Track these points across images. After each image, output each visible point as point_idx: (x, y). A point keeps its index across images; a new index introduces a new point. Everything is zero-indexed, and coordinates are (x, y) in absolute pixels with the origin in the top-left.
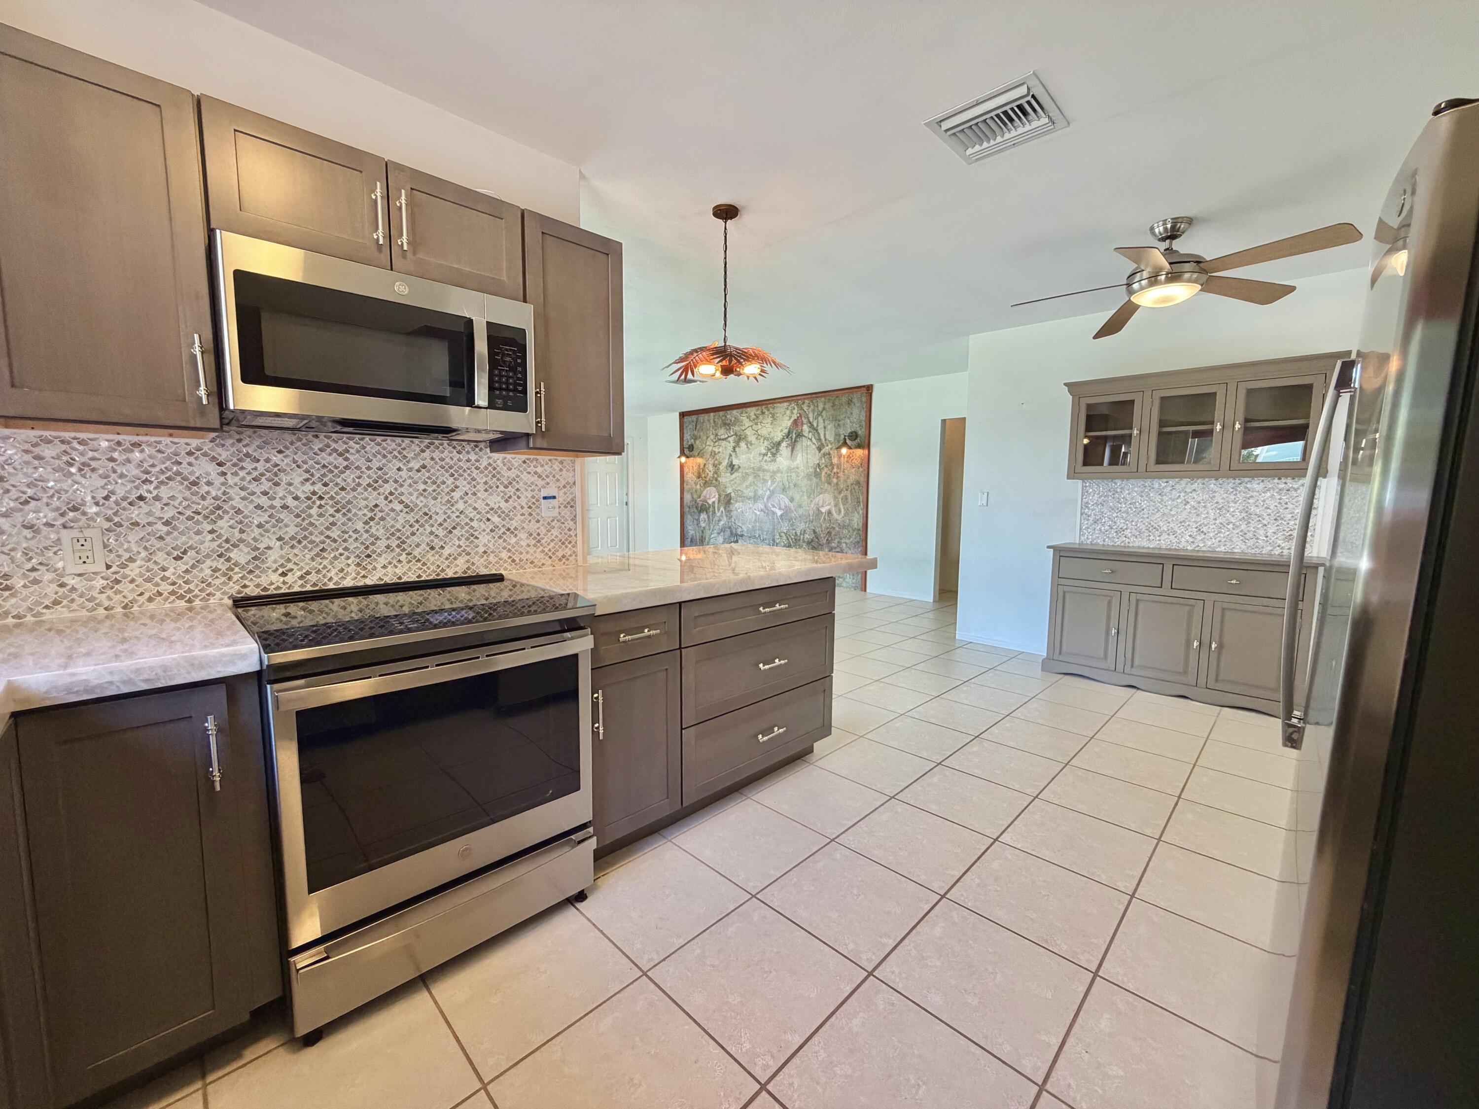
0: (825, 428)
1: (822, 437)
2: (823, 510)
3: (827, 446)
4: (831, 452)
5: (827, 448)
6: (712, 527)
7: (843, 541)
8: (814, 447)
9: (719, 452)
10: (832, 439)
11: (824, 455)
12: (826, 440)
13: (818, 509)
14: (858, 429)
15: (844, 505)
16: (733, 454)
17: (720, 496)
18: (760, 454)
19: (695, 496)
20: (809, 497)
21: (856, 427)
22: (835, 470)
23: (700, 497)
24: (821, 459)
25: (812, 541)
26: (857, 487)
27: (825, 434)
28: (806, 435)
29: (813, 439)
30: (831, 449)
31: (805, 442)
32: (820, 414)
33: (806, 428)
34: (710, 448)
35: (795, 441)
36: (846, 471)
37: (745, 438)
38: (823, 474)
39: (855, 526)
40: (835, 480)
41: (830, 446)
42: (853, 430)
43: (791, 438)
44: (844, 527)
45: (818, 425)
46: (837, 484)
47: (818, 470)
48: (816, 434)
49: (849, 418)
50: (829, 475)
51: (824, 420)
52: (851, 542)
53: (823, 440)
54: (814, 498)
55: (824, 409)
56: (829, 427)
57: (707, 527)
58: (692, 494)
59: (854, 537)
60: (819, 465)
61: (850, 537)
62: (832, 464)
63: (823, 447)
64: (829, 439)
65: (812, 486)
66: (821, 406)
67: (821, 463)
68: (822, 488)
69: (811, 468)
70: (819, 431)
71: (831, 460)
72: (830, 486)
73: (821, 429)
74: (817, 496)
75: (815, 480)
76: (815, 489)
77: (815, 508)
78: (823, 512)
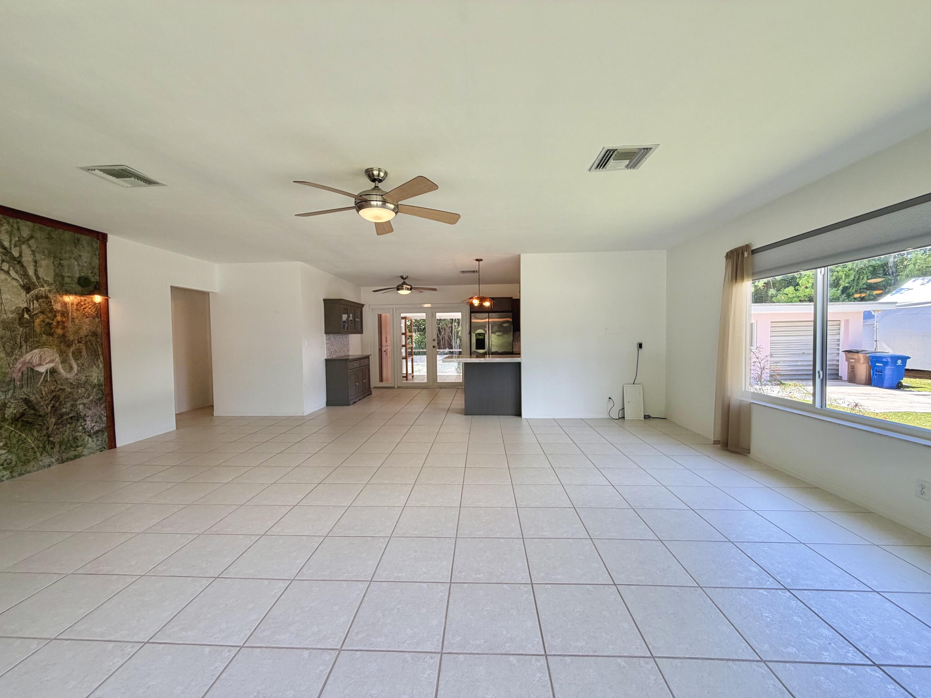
0: (36, 262)
1: (31, 272)
2: (42, 369)
3: (43, 286)
4: (49, 295)
5: (42, 289)
7: (78, 402)
8: (15, 283)
10: (50, 279)
11: (37, 298)
12: (38, 278)
13: (32, 370)
15: (76, 360)
20: (9, 355)
21: (86, 273)
22: (59, 318)
24: (31, 301)
25: (23, 415)
26: (93, 339)
27: (36, 271)
29: (12, 273)
30: (50, 291)
32: (26, 241)
36: (77, 321)
38: (37, 321)
39: (96, 381)
40: (60, 331)
41: (47, 288)
42: (83, 274)
44: (79, 386)
45: (20, 256)
46: (64, 335)
47: (26, 316)
48: (18, 267)
49: (76, 259)
50: (49, 324)
51: (33, 252)
52: (91, 401)
53: (34, 278)
54: (21, 356)
55: (32, 237)
56: (44, 263)
59: (94, 394)
60: (27, 310)
61: (89, 396)
62: (51, 310)
63: (35, 287)
64: (46, 279)
65: (14, 338)
66: (26, 233)
67: (32, 307)
68: (37, 341)
69: (12, 312)
70: (25, 264)
71: (51, 305)
72: (51, 338)
73: (28, 261)
74: (27, 352)
75: (21, 329)
76: (23, 342)
77: (24, 369)
78: (42, 371)
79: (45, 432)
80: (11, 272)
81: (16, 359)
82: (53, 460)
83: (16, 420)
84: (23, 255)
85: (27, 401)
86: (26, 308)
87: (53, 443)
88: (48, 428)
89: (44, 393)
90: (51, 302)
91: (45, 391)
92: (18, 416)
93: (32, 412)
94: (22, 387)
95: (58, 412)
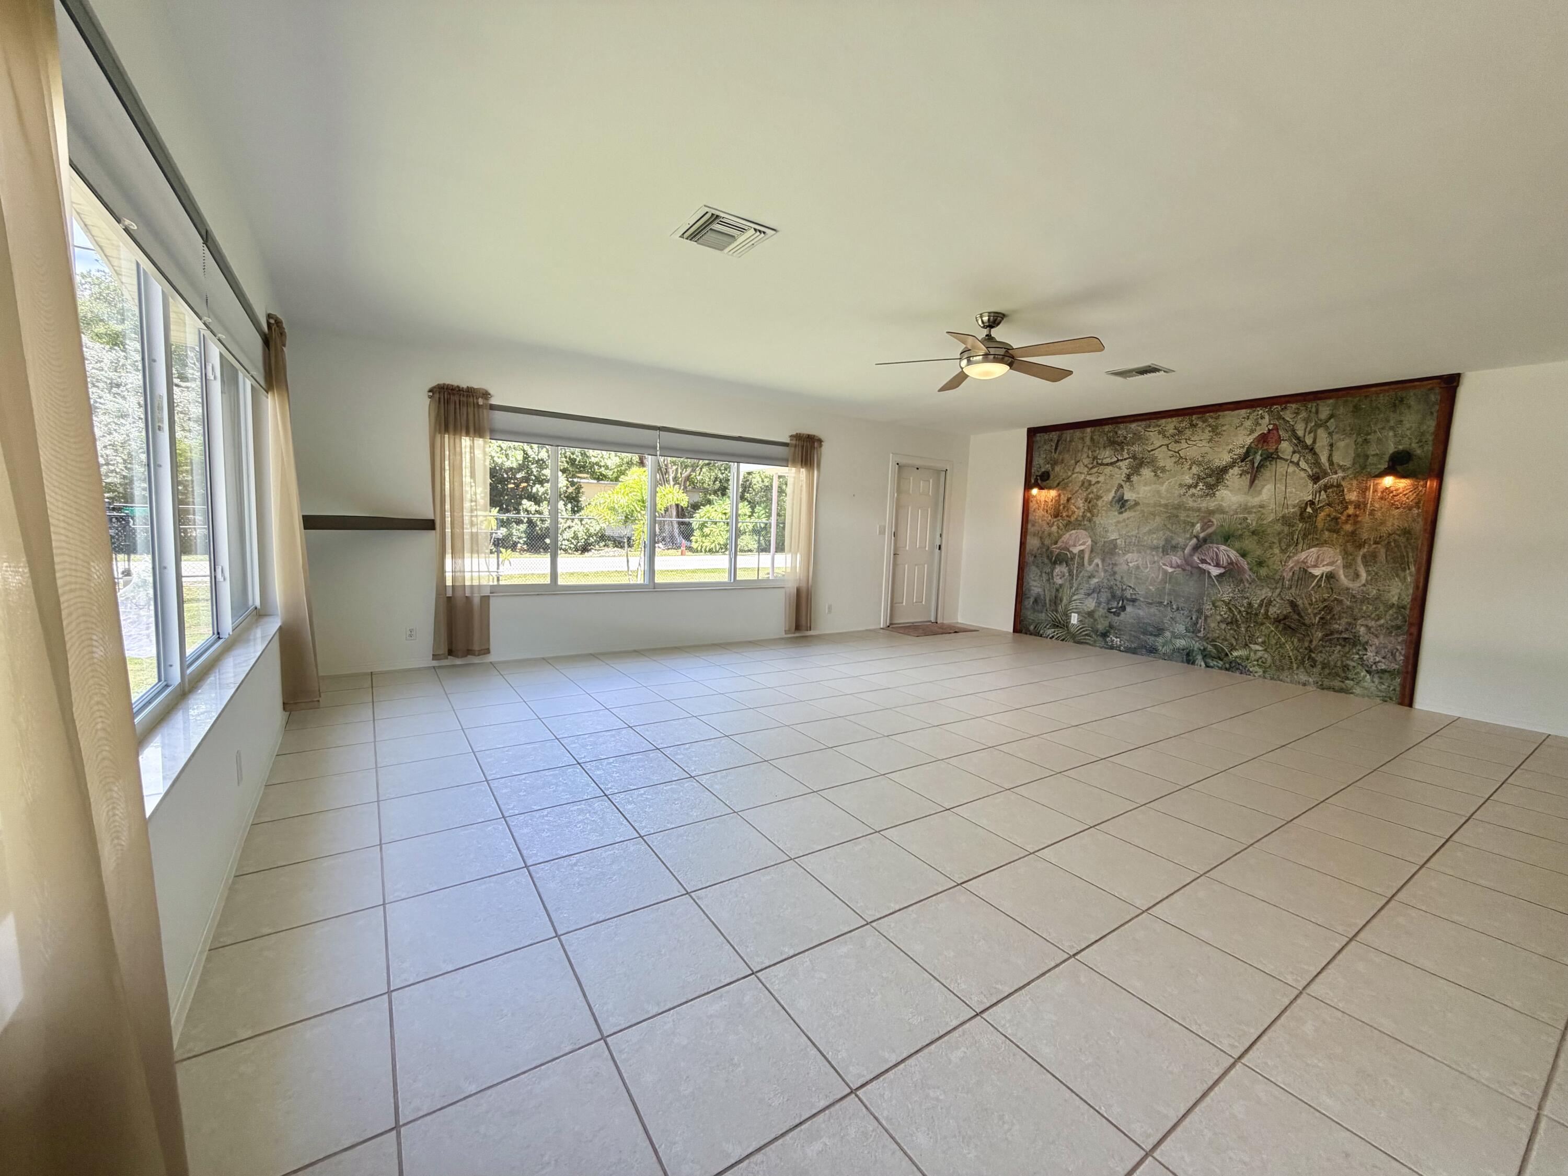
0: (1331, 445)
1: (1324, 459)
2: (1317, 572)
3: (1336, 473)
4: (1343, 483)
5: (1334, 476)
6: (1075, 585)
7: (1359, 622)
8: (1303, 474)
9: (1098, 482)
10: (1347, 463)
11: (1326, 488)
12: (1331, 463)
13: (1305, 571)
14: (1414, 445)
16: (1126, 486)
17: (1095, 542)
18: (1181, 485)
19: (1047, 542)
20: (1283, 551)
21: (1408, 443)
22: (1351, 510)
23: (1056, 543)
24: (1318, 492)
25: (1286, 617)
26: (1402, 540)
27: (1330, 457)
28: (1289, 457)
30: (1344, 478)
31: (1281, 467)
32: (1323, 424)
33: (1286, 447)
34: (1082, 477)
35: (1260, 466)
36: (1378, 515)
37: (1152, 462)
38: (1322, 515)
39: (1394, 600)
40: (1348, 527)
41: (1341, 474)
42: (1401, 447)
43: (1253, 462)
44: (1365, 600)
45: (1314, 442)
46: (1353, 533)
47: (1309, 510)
48: (1309, 457)
49: (1392, 428)
50: (1336, 519)
51: (1330, 434)
52: (1381, 626)
53: (1327, 464)
54: (1295, 554)
55: (1331, 416)
56: (1342, 444)
57: (1067, 584)
58: (1041, 538)
59: (1388, 617)
60: (1312, 503)
61: (1379, 618)
62: (1342, 501)
63: (1326, 474)
64: (1341, 463)
65: (1292, 534)
66: (1324, 412)
67: (1317, 499)
68: (1317, 539)
69: (1294, 506)
70: (1317, 451)
71: (1343, 495)
72: (1335, 536)
73: (1323, 447)
74: (1302, 550)
75: (1301, 525)
76: (1300, 539)
77: (1296, 568)
78: (1316, 574)
79: (1306, 644)
80: (1300, 463)
81: (1289, 557)
82: (1311, 680)
83: (1278, 621)
84: (1317, 440)
85: (1293, 604)
86: (1310, 501)
87: (1314, 661)
88: (1311, 641)
89: (1314, 600)
90: (1343, 491)
91: (1316, 598)
92: (1281, 617)
93: (1297, 617)
94: (1290, 588)
95: (1327, 627)
